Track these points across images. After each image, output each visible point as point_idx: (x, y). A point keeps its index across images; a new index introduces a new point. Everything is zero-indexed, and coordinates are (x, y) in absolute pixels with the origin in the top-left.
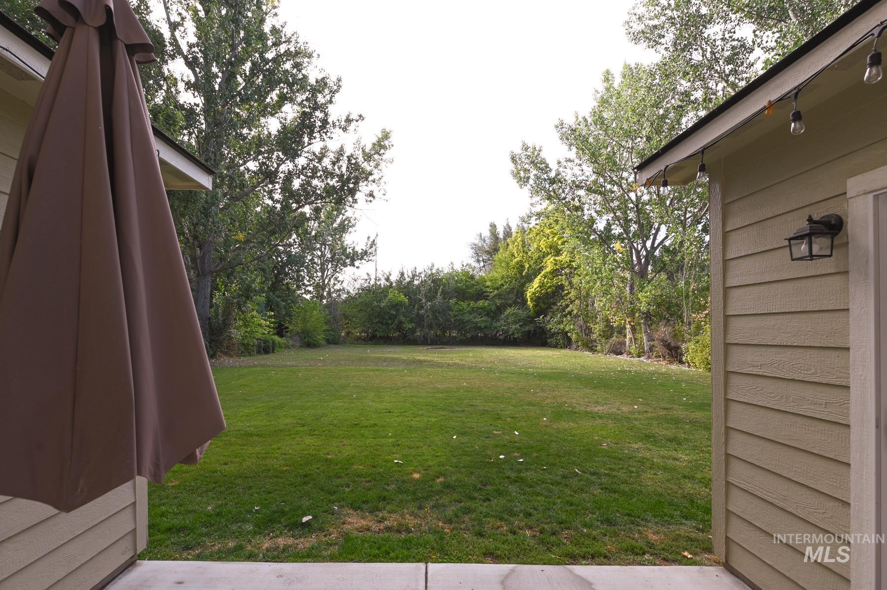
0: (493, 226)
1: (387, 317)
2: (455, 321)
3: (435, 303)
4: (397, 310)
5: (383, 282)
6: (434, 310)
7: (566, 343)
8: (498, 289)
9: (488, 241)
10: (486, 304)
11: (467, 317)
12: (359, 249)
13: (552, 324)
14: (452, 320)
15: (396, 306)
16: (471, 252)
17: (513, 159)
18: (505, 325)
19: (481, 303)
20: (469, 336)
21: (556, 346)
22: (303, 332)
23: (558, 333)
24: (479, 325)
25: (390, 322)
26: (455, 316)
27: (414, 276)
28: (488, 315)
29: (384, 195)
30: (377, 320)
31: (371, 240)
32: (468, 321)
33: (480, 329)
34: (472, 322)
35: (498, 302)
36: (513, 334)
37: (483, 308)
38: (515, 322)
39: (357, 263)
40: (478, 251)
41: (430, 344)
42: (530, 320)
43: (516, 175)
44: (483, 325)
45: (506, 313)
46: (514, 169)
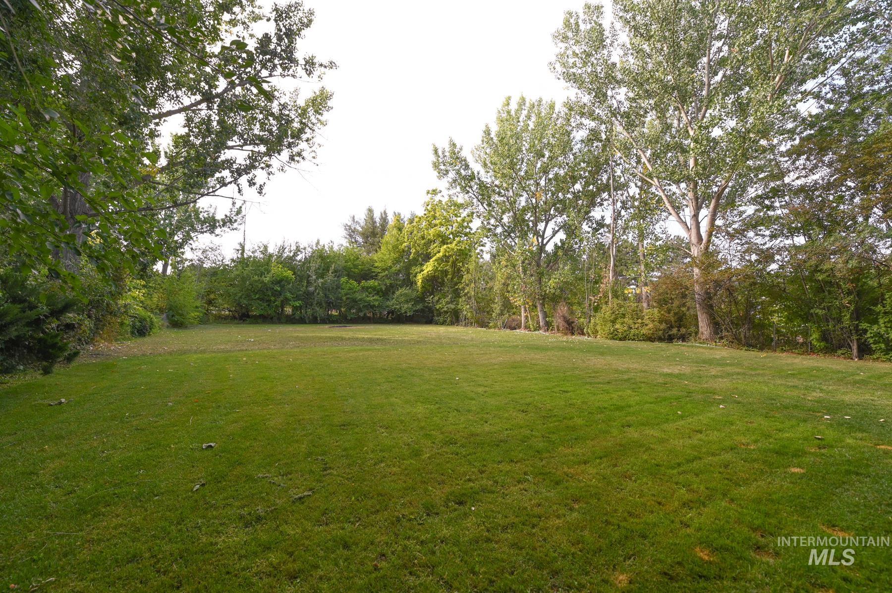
0: (370, 211)
1: (270, 294)
2: (347, 298)
3: (326, 281)
4: (282, 287)
5: (258, 255)
6: (324, 288)
7: (455, 318)
8: (386, 269)
9: (362, 223)
10: (376, 284)
11: (358, 296)
12: (219, 216)
13: (443, 304)
14: (344, 298)
15: (280, 281)
16: (344, 233)
17: (436, 151)
18: (397, 305)
19: (371, 283)
20: (361, 314)
21: (443, 323)
23: (446, 312)
24: (372, 303)
25: (273, 298)
26: (346, 294)
27: (298, 249)
28: (377, 294)
30: (257, 296)
32: (360, 300)
33: (373, 307)
34: (365, 301)
35: (388, 282)
36: (406, 312)
37: (374, 288)
38: (407, 302)
39: (218, 231)
40: (350, 232)
41: (320, 323)
42: (421, 299)
43: (436, 166)
44: (376, 303)
45: (398, 293)
46: (435, 160)
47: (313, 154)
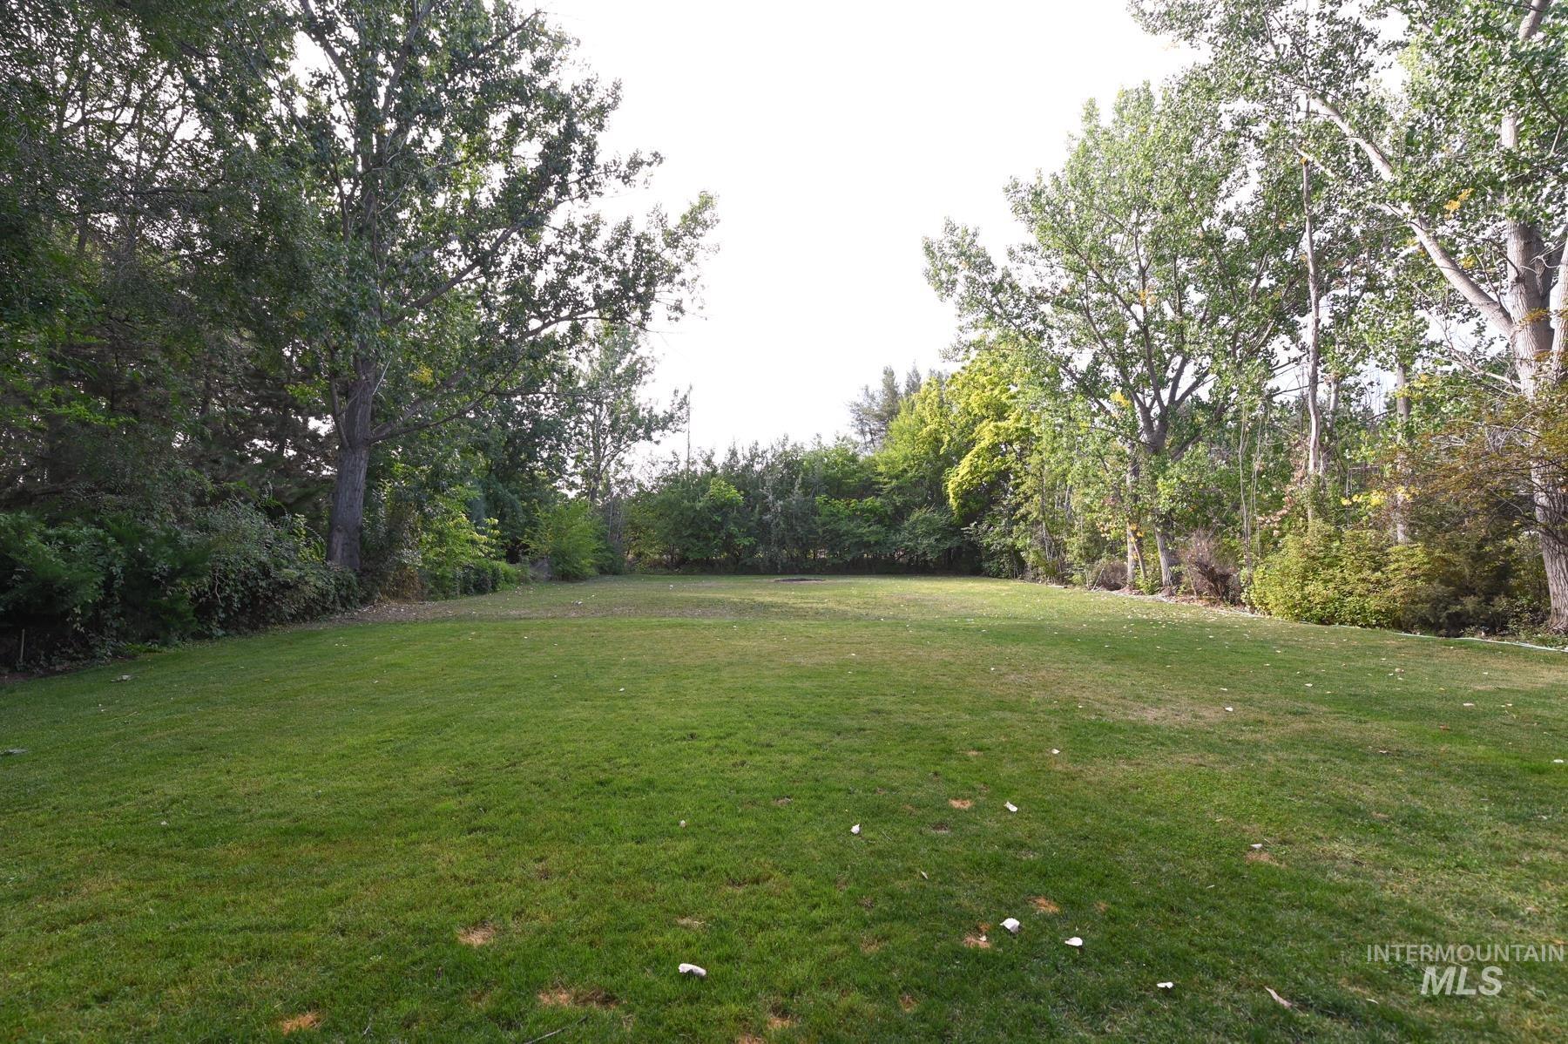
0: (889, 374)
1: (706, 527)
2: (824, 532)
3: (790, 503)
4: (725, 515)
5: (700, 467)
6: (787, 514)
7: (1016, 568)
8: (897, 477)
9: (879, 399)
10: (877, 504)
11: (844, 526)
12: (659, 412)
13: (992, 536)
14: (820, 531)
15: (723, 507)
16: (850, 418)
17: (928, 249)
18: (910, 540)
19: (869, 502)
20: (849, 558)
21: (997, 575)
22: (554, 554)
23: (1002, 553)
24: (866, 539)
25: (711, 535)
26: (824, 524)
27: (754, 456)
28: (880, 522)
29: (702, 308)
30: (689, 531)
31: (681, 395)
32: (847, 533)
33: (867, 545)
34: (854, 535)
35: (898, 500)
36: (925, 554)
37: (872, 511)
38: (927, 534)
39: (656, 435)
40: (862, 416)
41: (783, 573)
42: (953, 530)
43: (933, 277)
44: (873, 539)
45: (913, 517)
46: (929, 267)
47: (698, 303)
